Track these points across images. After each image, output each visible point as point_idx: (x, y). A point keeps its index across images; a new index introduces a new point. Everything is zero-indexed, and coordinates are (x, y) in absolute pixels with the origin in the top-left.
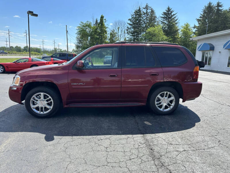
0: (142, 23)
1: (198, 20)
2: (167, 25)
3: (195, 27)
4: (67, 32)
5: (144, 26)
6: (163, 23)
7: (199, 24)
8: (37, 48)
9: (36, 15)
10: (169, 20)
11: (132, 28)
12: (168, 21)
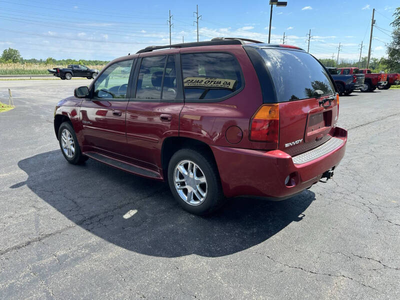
4: (374, 22)
8: (330, 60)
9: (285, 4)
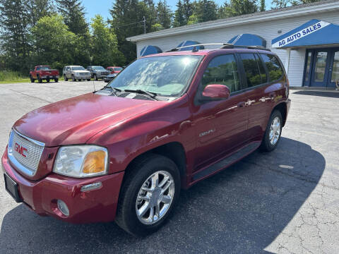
0: (23, 7)
1: (112, 12)
2: (70, 15)
3: (109, 22)
5: (29, 13)
6: (62, 11)
7: (114, 17)
10: (71, 7)
11: (5, 15)
12: (70, 9)
